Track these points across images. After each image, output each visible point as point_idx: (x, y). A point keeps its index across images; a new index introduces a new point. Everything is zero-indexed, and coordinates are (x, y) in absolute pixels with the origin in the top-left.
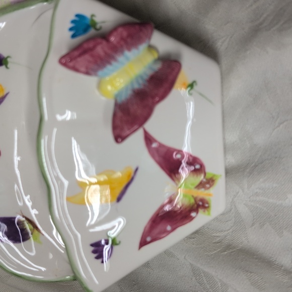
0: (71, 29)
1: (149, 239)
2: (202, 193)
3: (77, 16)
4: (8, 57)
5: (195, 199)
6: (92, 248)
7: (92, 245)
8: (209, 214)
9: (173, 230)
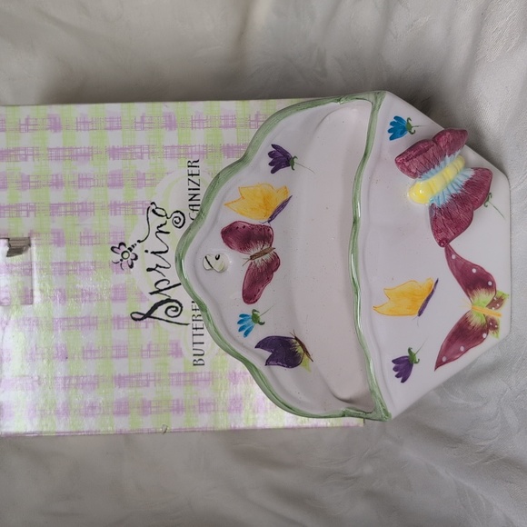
0: (389, 131)
1: (444, 359)
2: (492, 313)
3: (396, 118)
4: (295, 157)
5: (486, 318)
6: (393, 365)
7: (394, 361)
8: (497, 337)
9: (466, 351)
